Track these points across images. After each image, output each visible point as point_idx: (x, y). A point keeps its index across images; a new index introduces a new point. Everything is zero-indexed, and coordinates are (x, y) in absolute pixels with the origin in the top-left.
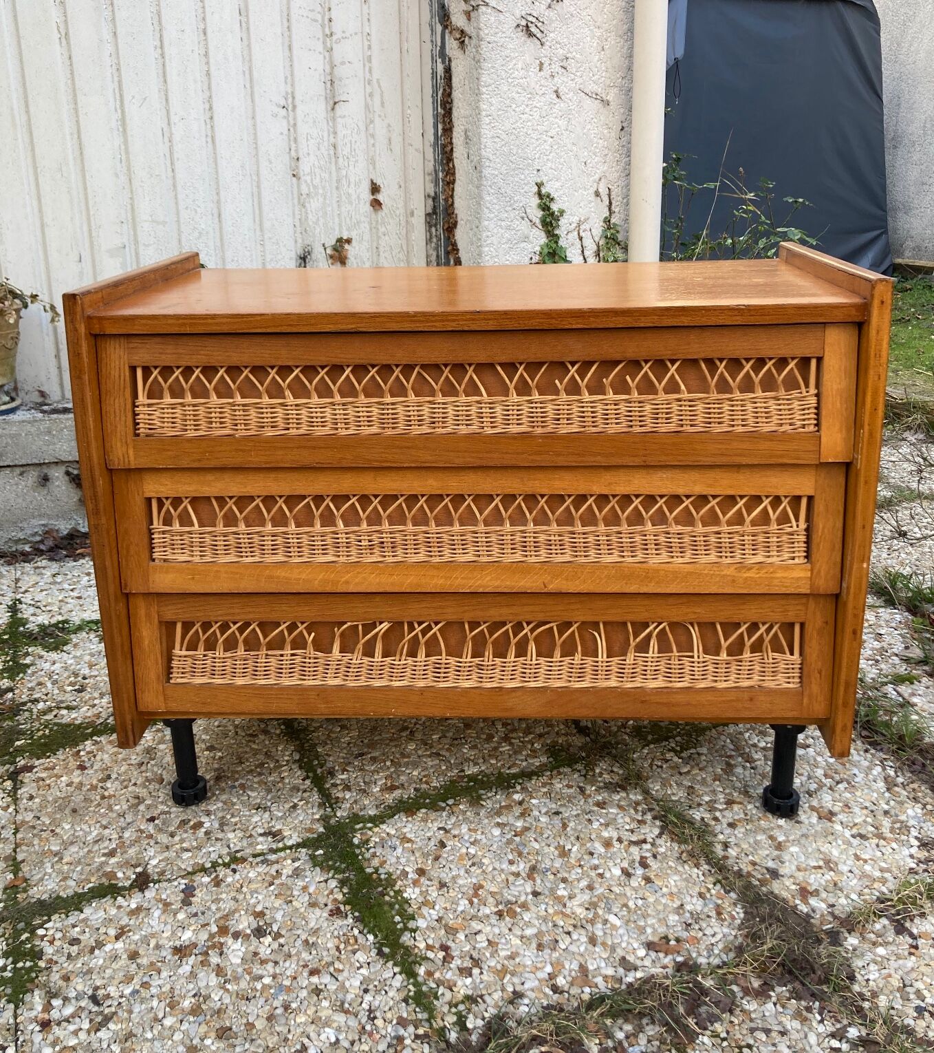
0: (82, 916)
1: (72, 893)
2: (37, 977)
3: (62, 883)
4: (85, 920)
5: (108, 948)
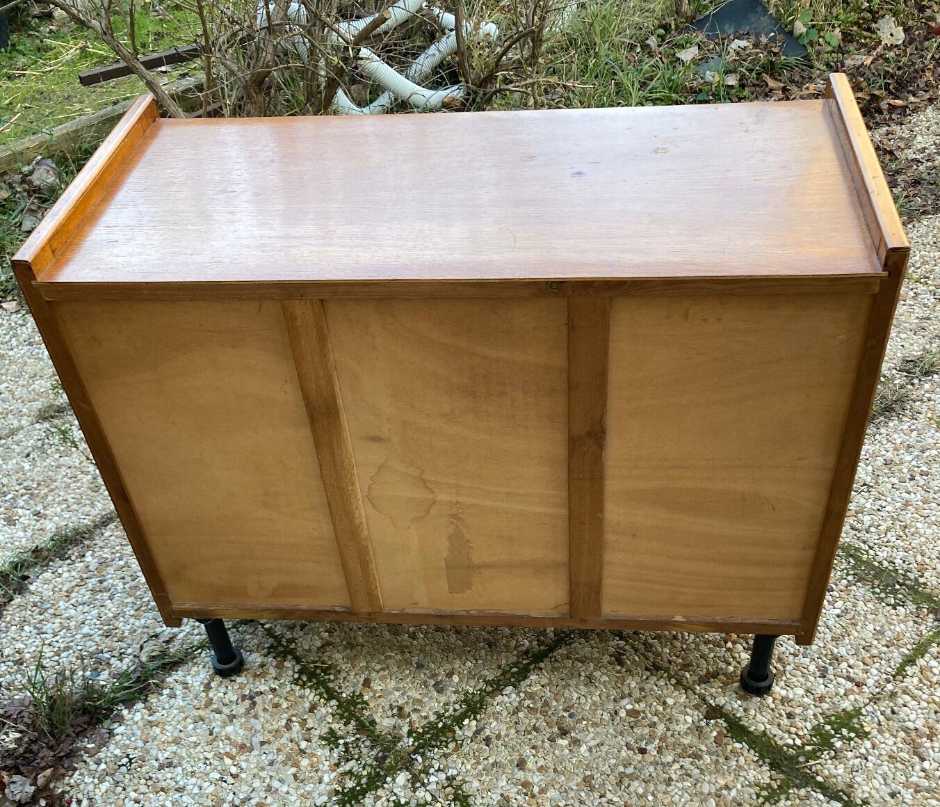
0: (768, 726)
1: (752, 752)
2: (833, 715)
3: (746, 767)
4: (770, 722)
5: (784, 693)
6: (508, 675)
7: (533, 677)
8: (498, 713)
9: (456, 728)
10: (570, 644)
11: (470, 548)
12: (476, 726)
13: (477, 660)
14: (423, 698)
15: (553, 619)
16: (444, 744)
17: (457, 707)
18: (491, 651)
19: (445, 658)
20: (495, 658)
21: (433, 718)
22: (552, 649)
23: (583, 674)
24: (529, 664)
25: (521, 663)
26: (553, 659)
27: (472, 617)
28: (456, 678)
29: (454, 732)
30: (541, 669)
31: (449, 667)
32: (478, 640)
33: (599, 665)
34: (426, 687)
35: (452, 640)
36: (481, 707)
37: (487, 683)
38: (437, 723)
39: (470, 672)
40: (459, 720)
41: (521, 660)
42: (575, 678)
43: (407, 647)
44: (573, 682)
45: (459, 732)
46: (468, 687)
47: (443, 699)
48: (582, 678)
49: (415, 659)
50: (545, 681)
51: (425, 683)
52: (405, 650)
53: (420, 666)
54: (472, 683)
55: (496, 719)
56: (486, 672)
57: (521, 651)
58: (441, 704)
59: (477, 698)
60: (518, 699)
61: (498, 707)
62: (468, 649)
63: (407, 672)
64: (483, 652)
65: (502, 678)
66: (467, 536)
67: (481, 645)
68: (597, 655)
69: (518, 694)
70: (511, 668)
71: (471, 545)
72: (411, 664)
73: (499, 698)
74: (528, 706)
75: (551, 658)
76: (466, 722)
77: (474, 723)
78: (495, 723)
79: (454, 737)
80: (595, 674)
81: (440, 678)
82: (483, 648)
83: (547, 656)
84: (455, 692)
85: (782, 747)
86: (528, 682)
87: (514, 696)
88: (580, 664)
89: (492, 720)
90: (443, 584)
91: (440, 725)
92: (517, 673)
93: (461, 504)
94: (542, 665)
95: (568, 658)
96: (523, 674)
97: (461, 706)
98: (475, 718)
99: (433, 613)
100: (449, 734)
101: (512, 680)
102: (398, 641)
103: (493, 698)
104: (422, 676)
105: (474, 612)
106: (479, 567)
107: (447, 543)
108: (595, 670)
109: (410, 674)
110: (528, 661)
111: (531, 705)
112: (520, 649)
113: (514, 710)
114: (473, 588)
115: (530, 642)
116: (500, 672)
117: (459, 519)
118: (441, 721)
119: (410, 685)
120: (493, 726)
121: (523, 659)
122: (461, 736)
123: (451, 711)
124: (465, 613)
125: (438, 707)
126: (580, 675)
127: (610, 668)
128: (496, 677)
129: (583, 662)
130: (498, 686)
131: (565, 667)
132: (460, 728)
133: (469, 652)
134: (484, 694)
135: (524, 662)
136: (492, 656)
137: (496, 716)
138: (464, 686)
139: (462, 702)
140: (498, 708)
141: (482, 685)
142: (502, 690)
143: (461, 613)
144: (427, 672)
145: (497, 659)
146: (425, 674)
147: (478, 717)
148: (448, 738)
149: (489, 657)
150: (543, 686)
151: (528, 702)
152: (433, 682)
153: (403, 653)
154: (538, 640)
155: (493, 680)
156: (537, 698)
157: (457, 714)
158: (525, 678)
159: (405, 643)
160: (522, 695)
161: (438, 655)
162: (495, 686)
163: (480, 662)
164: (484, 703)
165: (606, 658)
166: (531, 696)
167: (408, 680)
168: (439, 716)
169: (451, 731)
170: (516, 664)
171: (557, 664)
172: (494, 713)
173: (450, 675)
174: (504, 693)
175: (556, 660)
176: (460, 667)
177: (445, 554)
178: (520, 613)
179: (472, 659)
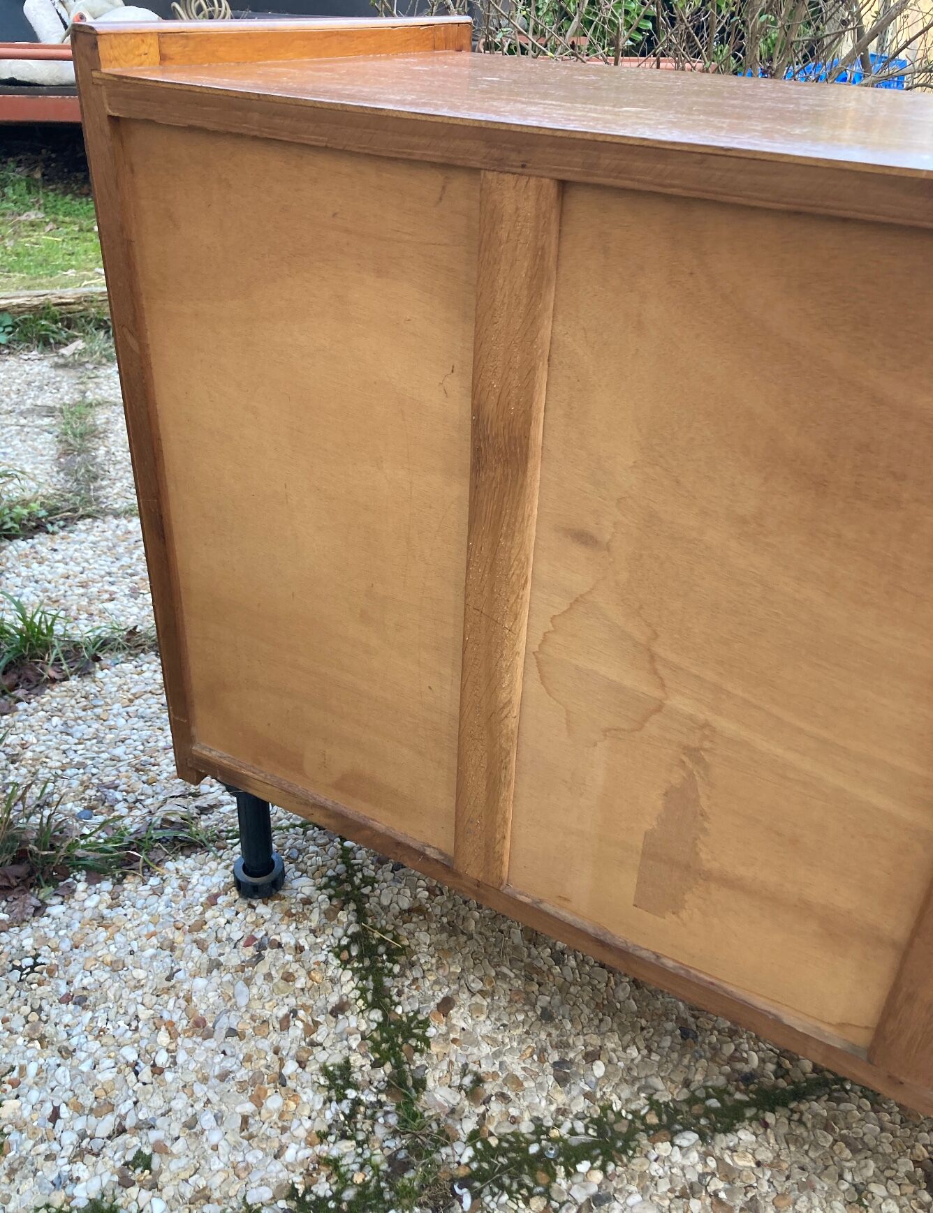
6: (696, 1109)
7: (745, 1136)
8: (653, 1178)
9: (561, 1171)
10: (839, 1101)
11: (704, 830)
12: (600, 1186)
13: (650, 1051)
14: (526, 1078)
15: (830, 1048)
16: (524, 1192)
17: (580, 1126)
18: (683, 1046)
19: (596, 1022)
20: (686, 1062)
21: (526, 1127)
22: (799, 1094)
23: (848, 1176)
24: (747, 1105)
25: (730, 1095)
26: (796, 1117)
27: (663, 970)
28: (599, 1069)
29: (553, 1176)
30: (766, 1125)
31: (595, 1040)
32: (666, 1015)
33: (888, 1173)
34: (542, 1060)
35: (621, 995)
36: (623, 1151)
37: (654, 1105)
38: (529, 1143)
39: (629, 1069)
40: (572, 1155)
41: (731, 1089)
42: (829, 1177)
43: (539, 971)
44: (823, 1184)
45: (562, 1182)
46: (614, 1097)
47: (561, 1098)
48: (845, 1186)
49: (544, 1000)
50: (766, 1155)
51: (542, 1053)
52: (535, 976)
53: (547, 1016)
54: (626, 1092)
55: (644, 1190)
56: (658, 1083)
57: (738, 1071)
58: (553, 1108)
59: (622, 1128)
60: (700, 1168)
61: (655, 1166)
62: (643, 1022)
63: (521, 1017)
64: (667, 1042)
65: (685, 1108)
66: (704, 802)
67: (670, 1026)
68: (889, 1150)
69: (704, 1157)
70: (709, 1097)
71: (706, 825)
72: (533, 1006)
73: (663, 1148)
74: (715, 1194)
75: (793, 1111)
76: (583, 1166)
77: (598, 1176)
78: (636, 1198)
79: (547, 1189)
80: (873, 1187)
81: (572, 1055)
82: (671, 1033)
83: (785, 1105)
84: (587, 1096)
86: (731, 1140)
87: (694, 1156)
88: (847, 1153)
89: (633, 1188)
90: (626, 884)
91: (534, 1149)
92: (715, 1111)
93: (713, 730)
94: (770, 1118)
95: (827, 1128)
96: (728, 1119)
97: (587, 1128)
98: (603, 1168)
99: (591, 930)
100: (542, 1177)
101: (703, 1122)
102: (529, 956)
103: (653, 1141)
104: (543, 1036)
105: (670, 964)
106: (708, 876)
107: (660, 803)
108: (876, 1179)
109: (523, 1022)
110: (745, 1098)
111: (722, 1195)
112: (739, 1066)
113: (684, 1188)
114: (684, 914)
115: (762, 1061)
116: (683, 1095)
117: (699, 761)
118: (539, 1141)
119: (515, 1044)
120: (631, 1201)
121: (737, 1089)
122: (561, 1192)
123: (564, 1131)
124: (653, 959)
125: (546, 1111)
126: (841, 1177)
127: (909, 1189)
128: (674, 1100)
129: (854, 1151)
130: (672, 1120)
131: (816, 1145)
132: (568, 1175)
133: (642, 1029)
134: (638, 1124)
135: (738, 1096)
136: (682, 1056)
137: (646, 1183)
138: (608, 1090)
139: (593, 1121)
140: (656, 1169)
141: (641, 1104)
142: (676, 1133)
143: (644, 954)
144: (555, 1033)
145: (688, 1067)
146: (549, 1035)
147: (611, 1167)
148: (537, 1184)
149: (675, 1056)
150: (758, 1164)
151: (717, 1184)
152: (555, 1056)
153: (529, 979)
154: (779, 1065)
155: (666, 1105)
156: (738, 1184)
157: (574, 1141)
158: (729, 1129)
159: (539, 964)
160: (712, 1163)
161: (587, 1011)
162: (664, 1117)
163: (655, 1057)
164: (633, 1144)
165: (906, 1165)
166: (728, 1173)
167: (519, 1031)
168: (540, 1130)
169: (547, 1172)
170: (720, 1093)
171: (800, 1131)
172: (642, 1175)
173: (591, 1057)
174: (677, 1142)
175: (800, 1121)
176: (614, 1051)
177: (649, 823)
178: (760, 1003)
179: (642, 1044)
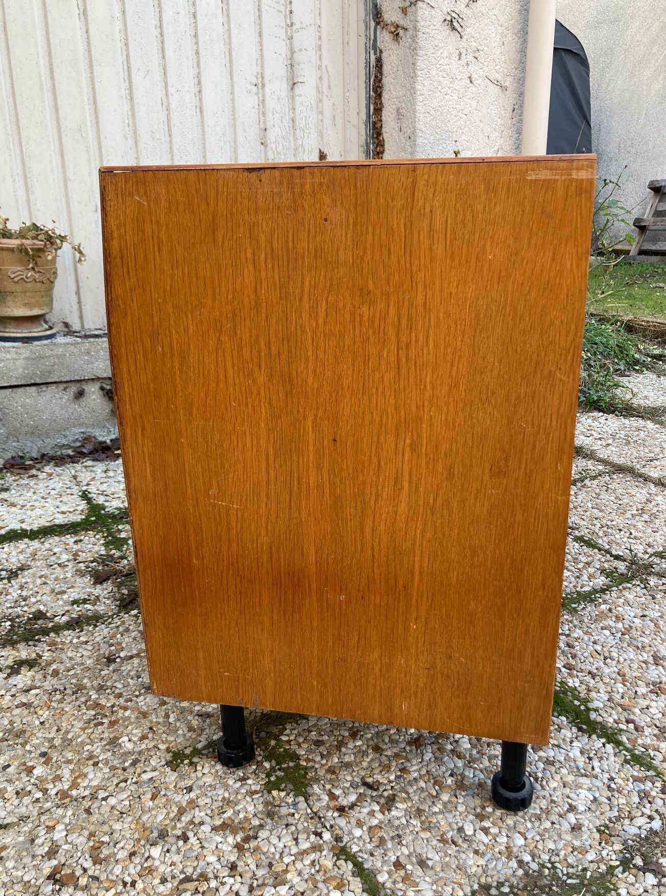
4: (316, 726)
85: (283, 725)
